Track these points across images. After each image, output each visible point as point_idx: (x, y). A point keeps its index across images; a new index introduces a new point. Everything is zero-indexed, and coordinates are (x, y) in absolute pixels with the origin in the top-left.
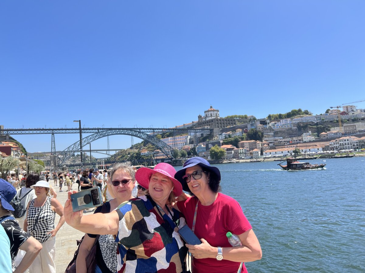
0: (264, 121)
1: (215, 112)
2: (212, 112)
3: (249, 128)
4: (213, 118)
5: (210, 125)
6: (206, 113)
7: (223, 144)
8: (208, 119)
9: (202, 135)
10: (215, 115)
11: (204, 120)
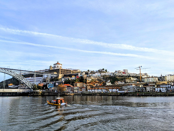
0: (87, 73)
1: (60, 65)
2: (58, 65)
3: (79, 75)
4: (58, 68)
5: (56, 72)
6: (55, 65)
7: (64, 83)
8: (55, 69)
9: (52, 77)
10: (60, 67)
11: (53, 69)
